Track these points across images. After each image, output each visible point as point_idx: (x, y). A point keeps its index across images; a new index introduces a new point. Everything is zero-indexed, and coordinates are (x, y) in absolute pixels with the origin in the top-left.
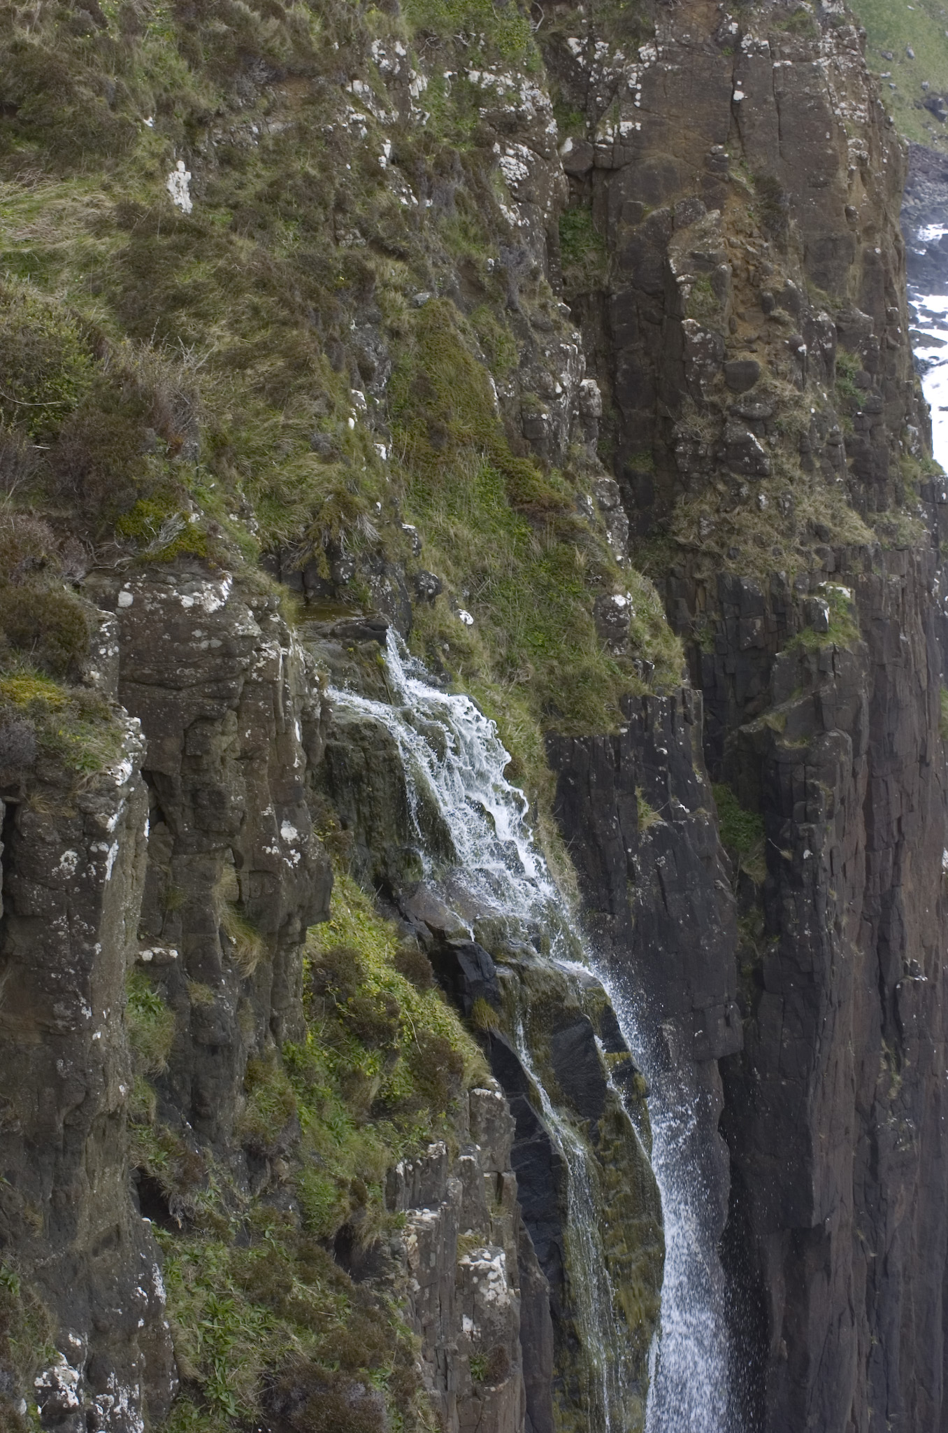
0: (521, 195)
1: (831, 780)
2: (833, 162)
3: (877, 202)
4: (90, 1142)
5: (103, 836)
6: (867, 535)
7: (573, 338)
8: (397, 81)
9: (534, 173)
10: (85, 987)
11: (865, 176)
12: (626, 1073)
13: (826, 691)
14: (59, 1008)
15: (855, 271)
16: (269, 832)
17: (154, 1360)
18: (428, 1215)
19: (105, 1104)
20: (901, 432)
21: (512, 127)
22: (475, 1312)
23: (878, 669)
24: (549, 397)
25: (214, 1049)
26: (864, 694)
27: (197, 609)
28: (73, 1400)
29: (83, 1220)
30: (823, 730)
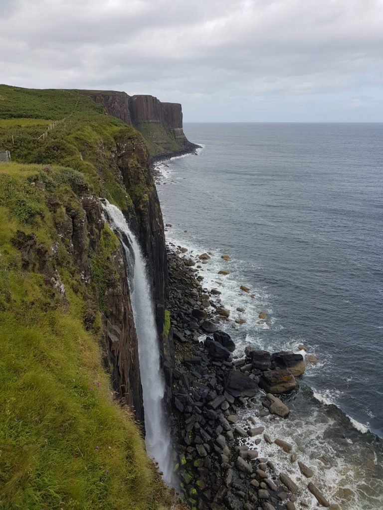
0: (114, 158)
1: (146, 212)
2: (143, 155)
5: (83, 222)
6: (148, 190)
7: (120, 172)
10: (82, 237)
11: (146, 156)
13: (145, 204)
16: (98, 221)
17: (91, 273)
18: (115, 256)
19: (84, 248)
20: (150, 180)
21: (113, 152)
22: (120, 265)
23: (150, 202)
24: (118, 178)
25: (94, 242)
26: (149, 204)
28: (83, 278)
29: (83, 260)
30: (145, 208)
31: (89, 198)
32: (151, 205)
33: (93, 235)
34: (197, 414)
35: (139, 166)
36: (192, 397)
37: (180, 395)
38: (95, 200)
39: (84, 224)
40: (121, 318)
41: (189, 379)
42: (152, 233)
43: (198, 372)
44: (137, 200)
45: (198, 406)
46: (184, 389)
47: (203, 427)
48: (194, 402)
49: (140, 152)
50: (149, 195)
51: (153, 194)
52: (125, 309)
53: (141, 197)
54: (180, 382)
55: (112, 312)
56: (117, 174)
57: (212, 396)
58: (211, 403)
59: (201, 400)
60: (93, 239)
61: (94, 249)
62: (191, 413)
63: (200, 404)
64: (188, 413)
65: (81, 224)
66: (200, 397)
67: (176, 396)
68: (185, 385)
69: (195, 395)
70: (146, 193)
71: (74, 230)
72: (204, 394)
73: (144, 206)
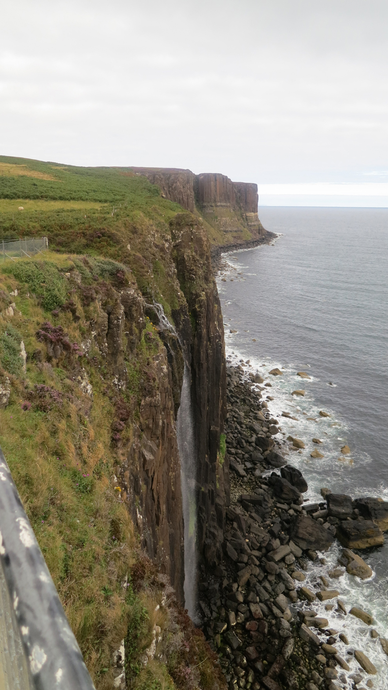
0: (168, 248)
1: (202, 314)
2: (203, 245)
3: (208, 249)
4: (119, 354)
5: (120, 319)
6: (207, 287)
7: (174, 265)
8: (154, 235)
9: (169, 246)
10: (118, 337)
11: (206, 246)
12: (180, 346)
13: (202, 304)
14: (115, 338)
15: (205, 257)
16: (139, 319)
17: (126, 378)
18: (157, 362)
19: (120, 349)
20: (210, 275)
21: (166, 241)
22: (163, 372)
23: (208, 301)
24: (171, 271)
25: (133, 343)
26: (206, 304)
27: (130, 294)
28: (117, 383)
29: (118, 362)
30: (202, 308)
32: (208, 305)
33: (132, 335)
34: (253, 566)
35: (198, 258)
36: (248, 544)
37: (234, 541)
38: (136, 295)
39: (120, 321)
40: (159, 432)
41: (246, 522)
42: (209, 339)
43: (258, 514)
44: (192, 299)
45: (255, 556)
46: (239, 533)
47: (260, 582)
48: (251, 550)
49: (199, 241)
50: (207, 293)
51: (212, 291)
52: (163, 423)
53: (198, 295)
54: (235, 525)
55: (149, 424)
56: (169, 267)
57: (274, 545)
58: (273, 554)
59: (259, 549)
60: (132, 339)
61: (132, 351)
62: (247, 564)
63: (258, 554)
64: (243, 562)
65: (118, 321)
66: (259, 545)
67: (228, 540)
68: (241, 529)
69: (252, 542)
70: (203, 291)
71: (109, 328)
72: (264, 541)
73: (200, 307)
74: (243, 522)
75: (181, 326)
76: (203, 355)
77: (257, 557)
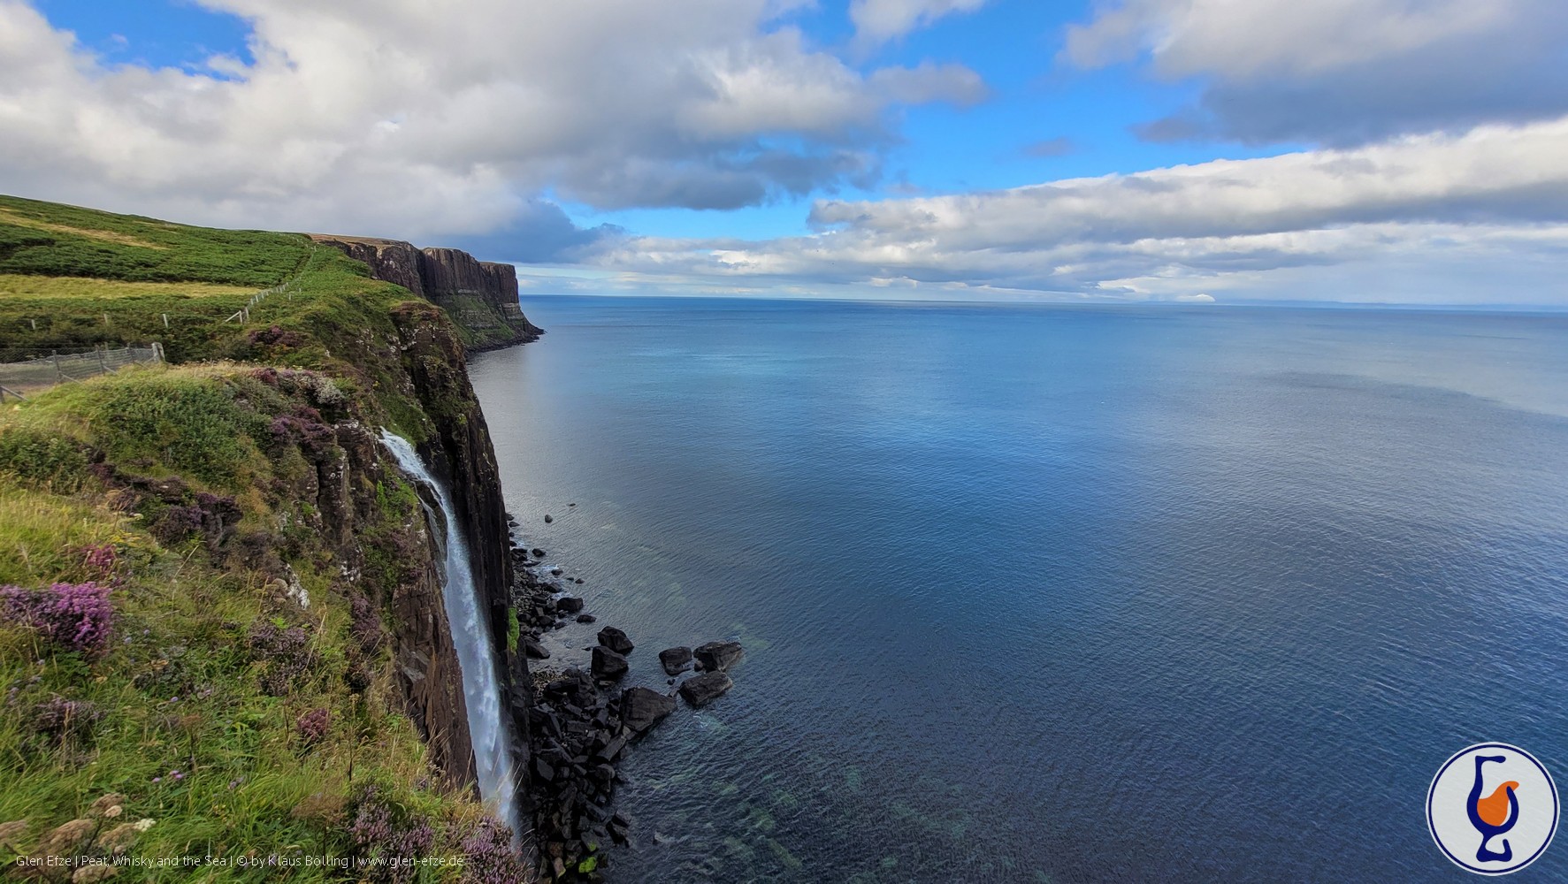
0: (395, 354)
1: (463, 444)
4: (343, 526)
5: (340, 471)
6: (464, 406)
7: (409, 378)
9: (397, 351)
10: (339, 498)
13: (461, 431)
14: (334, 502)
16: (371, 465)
17: (361, 562)
18: (408, 525)
21: (392, 343)
22: (419, 540)
24: (405, 387)
25: (364, 504)
26: (467, 431)
28: (345, 573)
29: (343, 540)
30: (462, 437)
31: (350, 427)
32: (471, 432)
33: (362, 491)
34: (578, 779)
35: (446, 365)
36: (566, 749)
37: (547, 752)
38: (363, 429)
39: (342, 473)
40: (429, 635)
41: (560, 721)
42: (478, 480)
43: (575, 705)
44: (446, 425)
45: (578, 764)
46: (552, 739)
47: (591, 798)
48: (573, 758)
49: (446, 343)
50: (467, 415)
51: (474, 412)
52: (435, 618)
53: (453, 419)
54: (545, 730)
55: (410, 626)
56: (403, 382)
57: (604, 740)
58: (601, 754)
59: (584, 752)
60: (363, 499)
61: (364, 517)
62: (569, 779)
63: (582, 759)
64: (563, 779)
65: (337, 474)
66: (582, 747)
67: (537, 755)
68: (554, 733)
69: (571, 745)
70: (461, 412)
71: (322, 486)
72: (588, 739)
73: (460, 435)
74: (556, 723)
75: (432, 467)
76: (471, 503)
77: (581, 764)
